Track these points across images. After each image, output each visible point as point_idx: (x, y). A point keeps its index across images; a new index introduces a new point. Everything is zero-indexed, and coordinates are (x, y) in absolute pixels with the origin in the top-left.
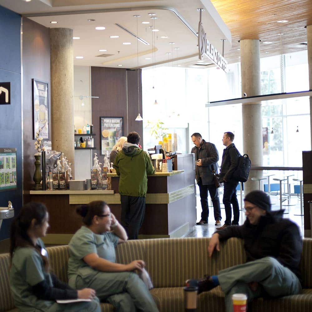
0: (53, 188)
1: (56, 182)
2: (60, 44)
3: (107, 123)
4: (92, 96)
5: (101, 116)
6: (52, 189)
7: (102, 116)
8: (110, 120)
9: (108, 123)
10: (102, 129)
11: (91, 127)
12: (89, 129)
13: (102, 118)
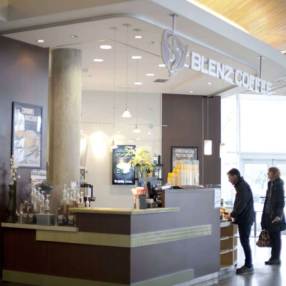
0: (23, 221)
1: (25, 215)
2: (63, 65)
3: (179, 153)
4: (162, 125)
5: (172, 146)
6: (22, 223)
7: (174, 146)
8: (183, 150)
9: (181, 153)
10: (173, 159)
11: (159, 157)
12: (156, 159)
13: (173, 148)
